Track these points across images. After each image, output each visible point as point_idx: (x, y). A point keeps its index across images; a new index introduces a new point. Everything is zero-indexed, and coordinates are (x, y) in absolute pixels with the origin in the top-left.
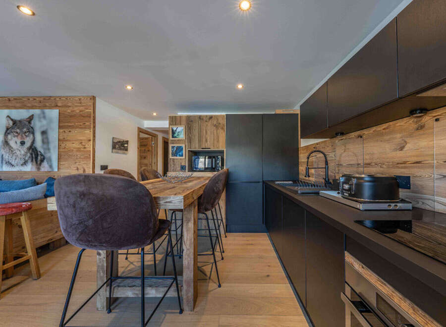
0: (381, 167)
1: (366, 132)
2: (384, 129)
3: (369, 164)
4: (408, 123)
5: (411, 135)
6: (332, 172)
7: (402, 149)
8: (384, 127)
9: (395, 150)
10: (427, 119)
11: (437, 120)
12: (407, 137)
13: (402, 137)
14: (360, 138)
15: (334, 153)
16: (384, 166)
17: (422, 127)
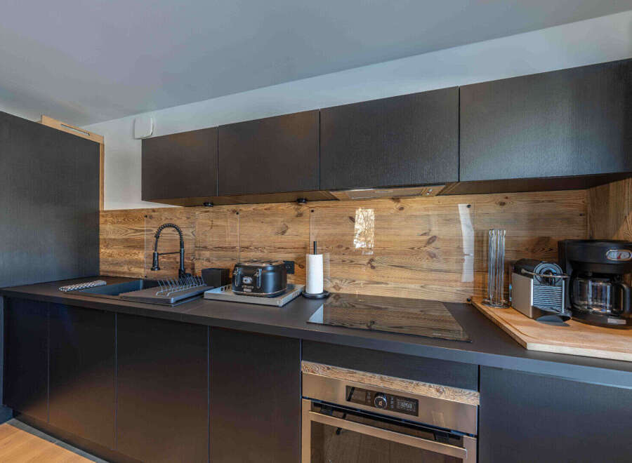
0: (262, 251)
1: (244, 208)
2: (266, 209)
3: (247, 248)
4: (288, 208)
5: (292, 221)
6: (189, 259)
7: (283, 233)
8: (265, 207)
9: (277, 233)
10: (305, 208)
11: (312, 211)
12: (289, 222)
13: (283, 221)
14: (235, 214)
15: (191, 230)
16: (265, 251)
17: (300, 215)
